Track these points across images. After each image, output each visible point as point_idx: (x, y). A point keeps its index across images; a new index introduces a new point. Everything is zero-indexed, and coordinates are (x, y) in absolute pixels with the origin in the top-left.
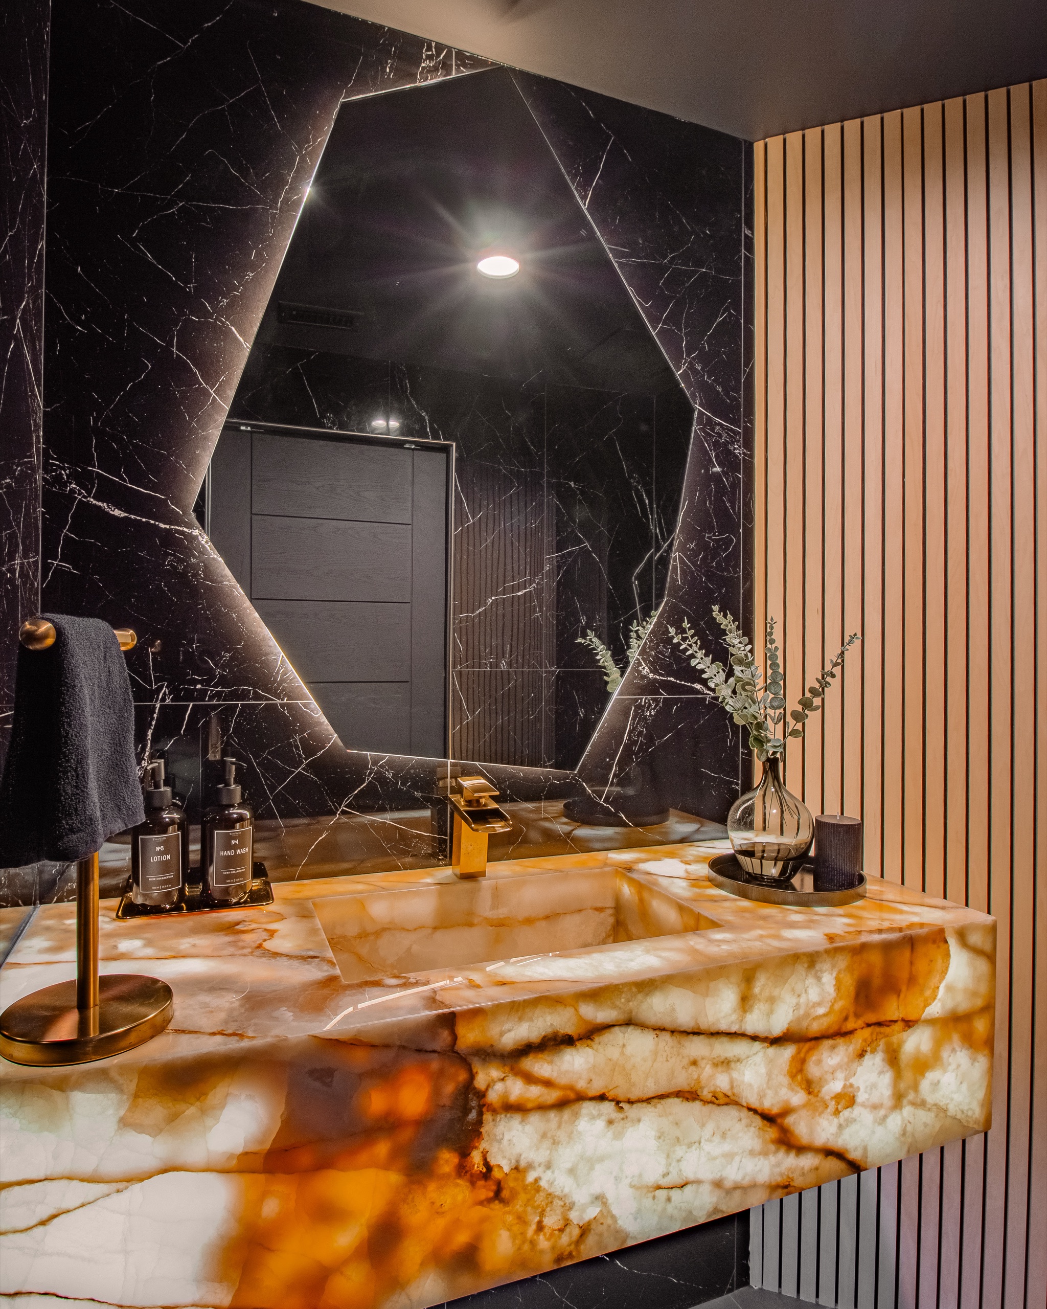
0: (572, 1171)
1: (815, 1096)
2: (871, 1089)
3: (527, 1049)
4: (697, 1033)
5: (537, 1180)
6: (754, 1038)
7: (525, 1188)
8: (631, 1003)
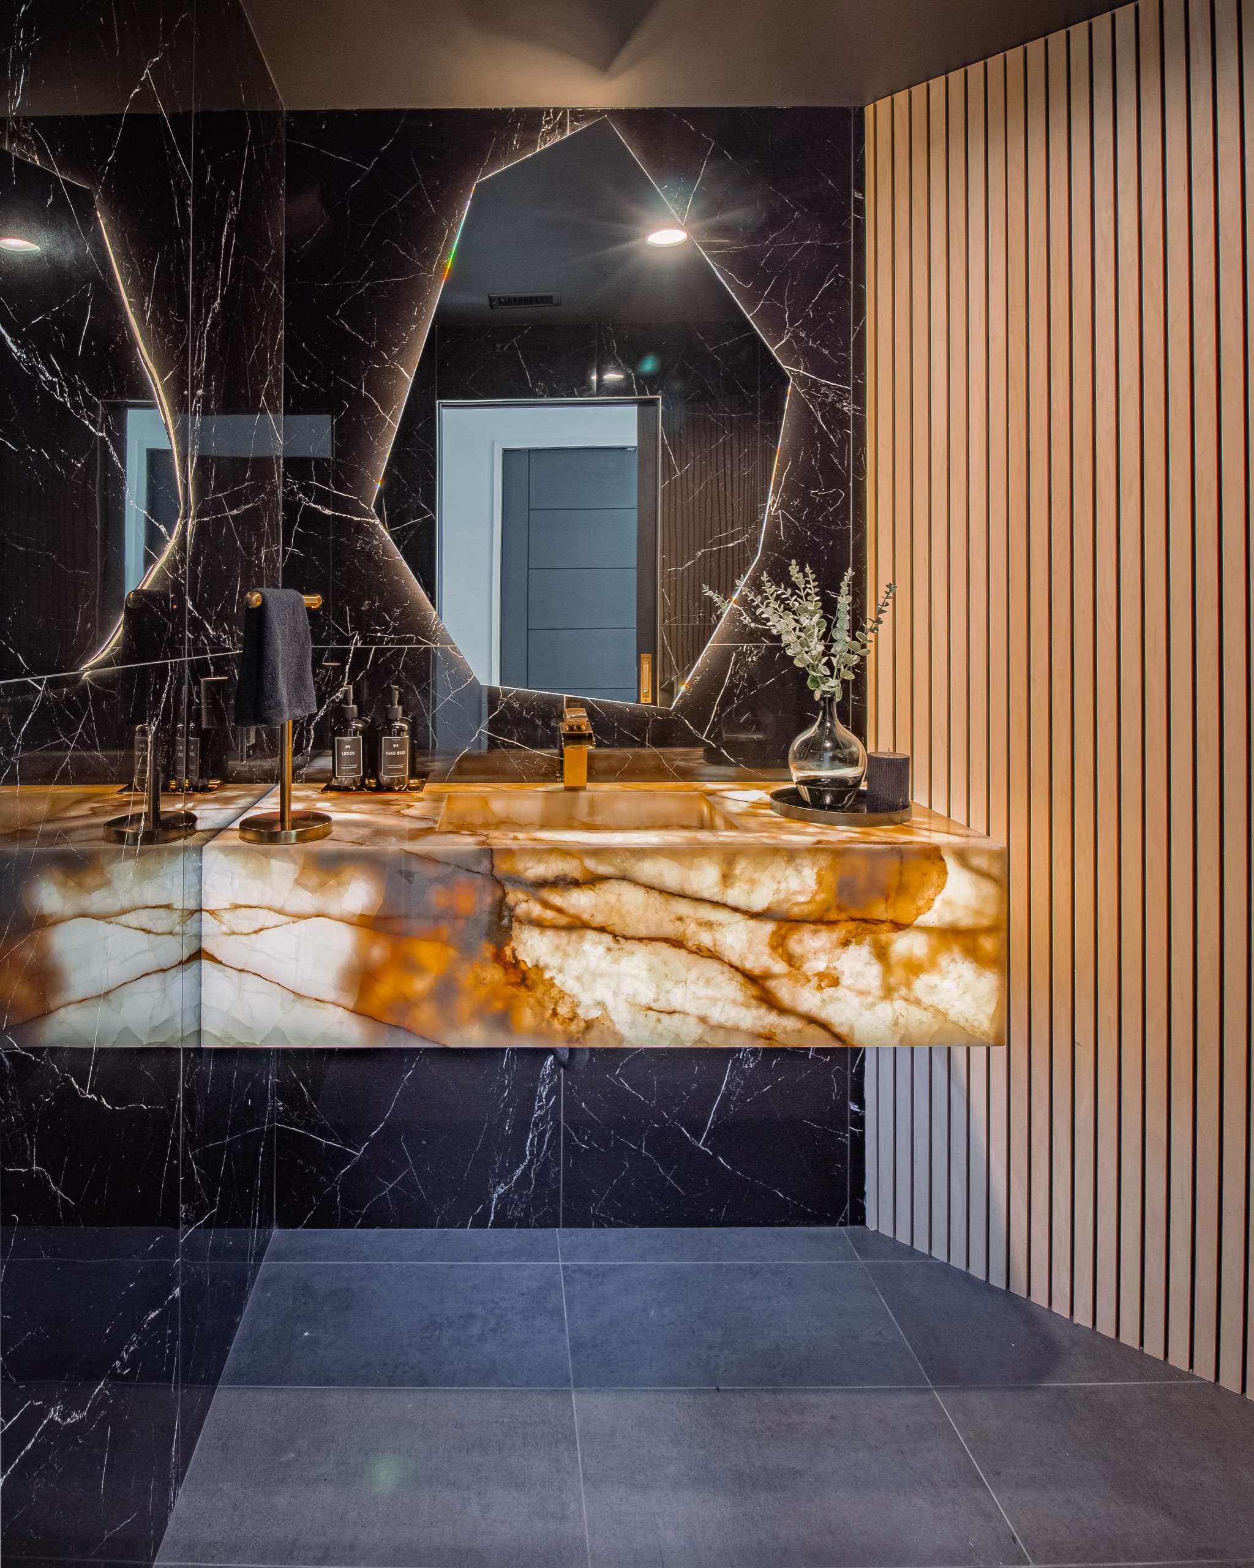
0: (578, 978)
1: (796, 969)
2: (857, 976)
3: (544, 883)
4: (682, 896)
5: (552, 979)
6: (735, 909)
7: (543, 981)
8: (625, 864)
